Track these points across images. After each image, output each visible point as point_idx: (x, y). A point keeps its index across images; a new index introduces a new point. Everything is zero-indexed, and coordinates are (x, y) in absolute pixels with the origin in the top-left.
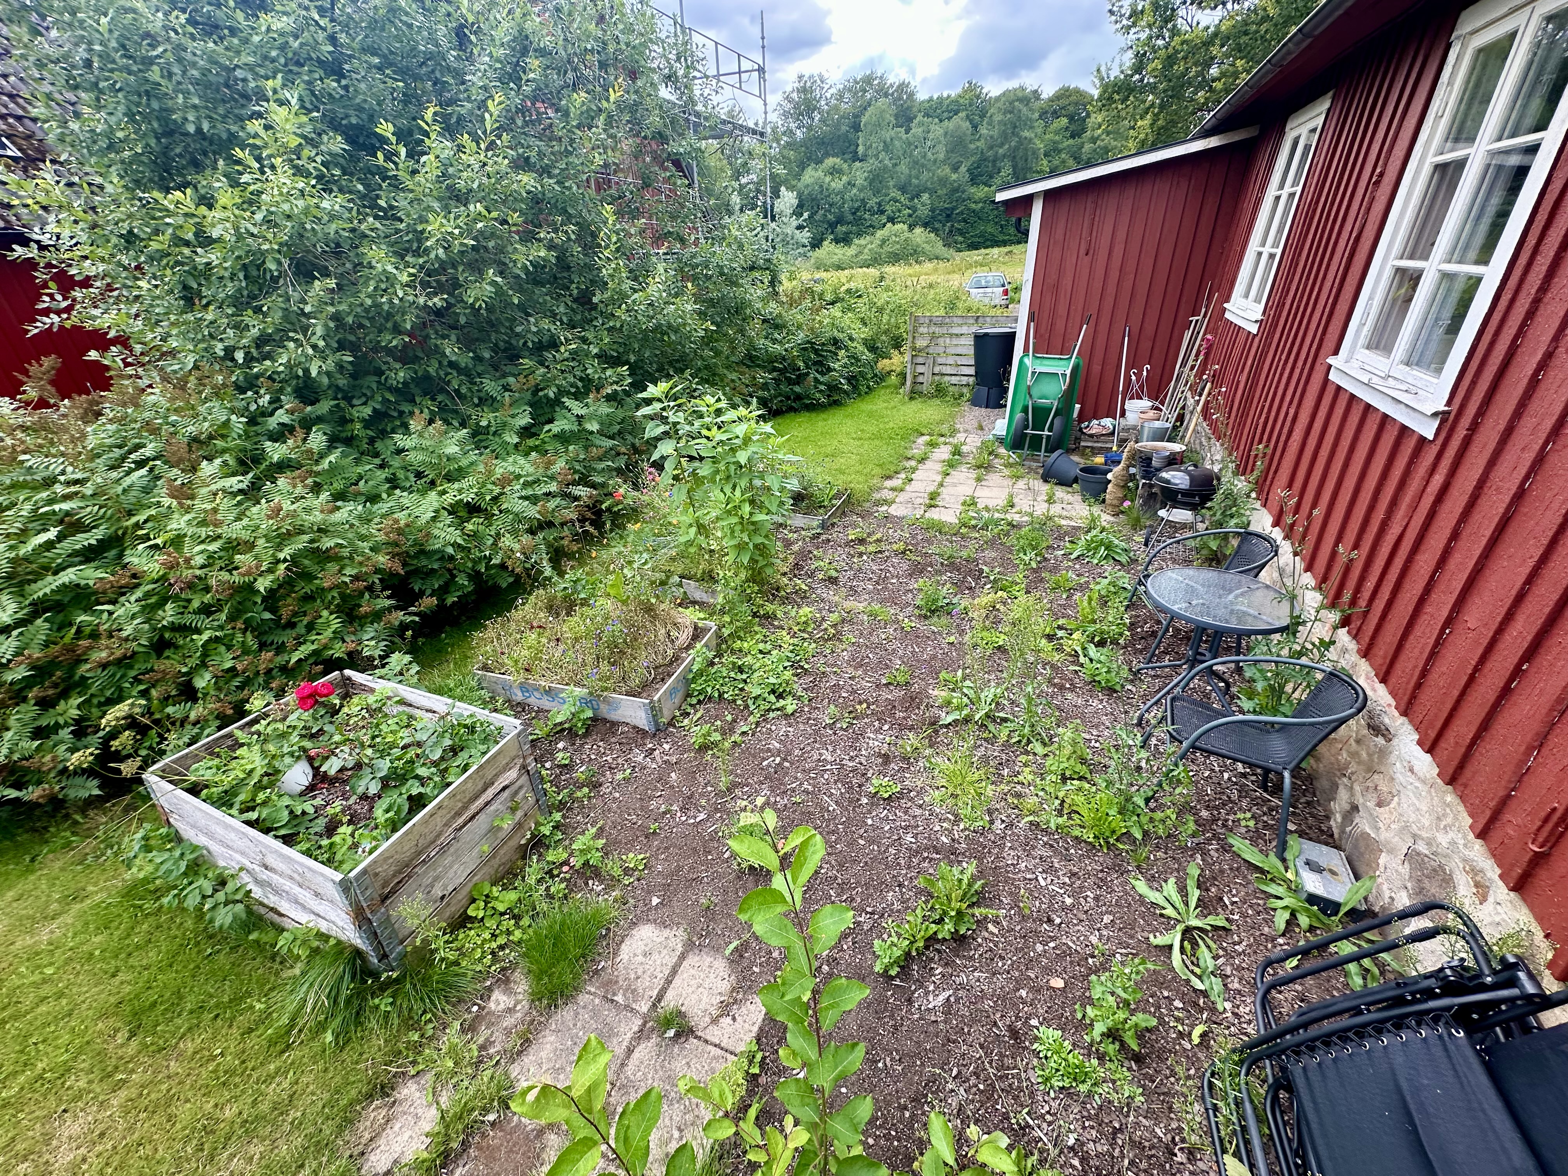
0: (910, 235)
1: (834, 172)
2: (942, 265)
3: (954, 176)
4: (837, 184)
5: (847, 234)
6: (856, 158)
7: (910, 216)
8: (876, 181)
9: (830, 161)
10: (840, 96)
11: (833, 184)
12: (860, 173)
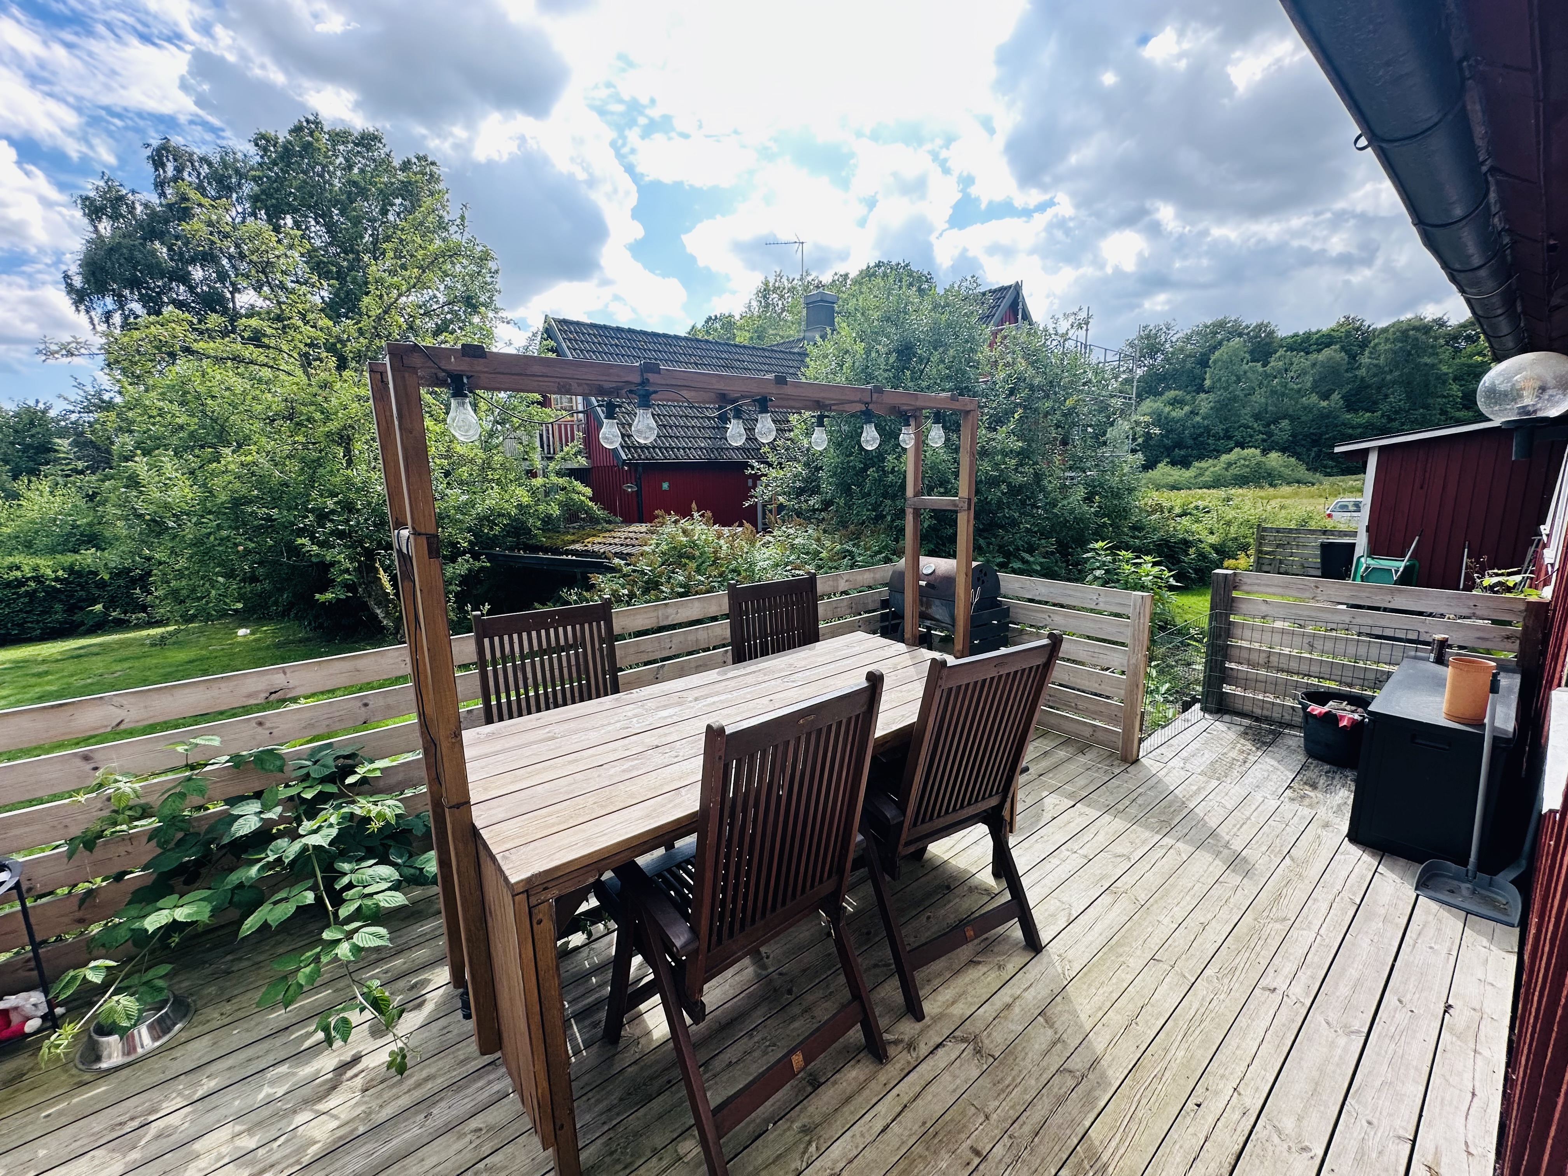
0: (1263, 459)
1: (1175, 402)
2: (1304, 489)
3: (1324, 404)
4: (1178, 413)
5: (1185, 457)
6: (1200, 389)
7: (1264, 440)
8: (1223, 409)
9: (1172, 394)
10: (1188, 338)
11: (1174, 414)
12: (1205, 403)
